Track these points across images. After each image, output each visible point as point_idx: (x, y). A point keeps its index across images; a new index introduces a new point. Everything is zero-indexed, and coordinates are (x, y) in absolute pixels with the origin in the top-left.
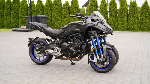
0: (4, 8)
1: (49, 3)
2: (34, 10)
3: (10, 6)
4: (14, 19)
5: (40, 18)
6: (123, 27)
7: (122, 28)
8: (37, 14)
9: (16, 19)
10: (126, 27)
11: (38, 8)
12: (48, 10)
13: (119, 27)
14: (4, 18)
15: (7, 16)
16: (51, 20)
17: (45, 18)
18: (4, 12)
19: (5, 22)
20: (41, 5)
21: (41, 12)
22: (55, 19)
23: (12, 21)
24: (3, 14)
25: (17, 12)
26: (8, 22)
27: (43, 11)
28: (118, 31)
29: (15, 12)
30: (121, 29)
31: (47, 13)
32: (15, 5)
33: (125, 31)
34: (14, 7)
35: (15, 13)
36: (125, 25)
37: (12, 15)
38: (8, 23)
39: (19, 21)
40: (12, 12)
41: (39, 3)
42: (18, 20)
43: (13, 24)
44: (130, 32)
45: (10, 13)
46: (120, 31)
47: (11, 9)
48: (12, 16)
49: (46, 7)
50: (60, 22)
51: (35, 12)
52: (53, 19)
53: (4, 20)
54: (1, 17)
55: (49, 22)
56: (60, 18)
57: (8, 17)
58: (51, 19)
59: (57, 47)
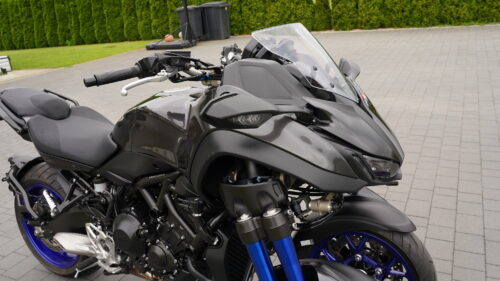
4: (156, 17)
5: (213, 11)
6: (428, 15)
7: (425, 19)
9: (162, 15)
10: (436, 14)
13: (416, 15)
14: (136, 16)
15: (142, 11)
16: (241, 12)
17: (224, 8)
19: (140, 24)
22: (250, 9)
23: (154, 23)
24: (132, 7)
26: (145, 24)
28: (413, 26)
30: (421, 22)
33: (434, 25)
35: (158, 2)
36: (433, 10)
37: (151, 7)
38: (147, 27)
39: (168, 20)
42: (166, 17)
43: (155, 28)
44: (447, 27)
45: (148, 3)
46: (418, 26)
48: (151, 11)
50: (261, 14)
52: (245, 9)
53: (137, 21)
55: (236, 18)
56: (260, 5)
57: (143, 13)
58: (241, 8)
59: (98, 229)
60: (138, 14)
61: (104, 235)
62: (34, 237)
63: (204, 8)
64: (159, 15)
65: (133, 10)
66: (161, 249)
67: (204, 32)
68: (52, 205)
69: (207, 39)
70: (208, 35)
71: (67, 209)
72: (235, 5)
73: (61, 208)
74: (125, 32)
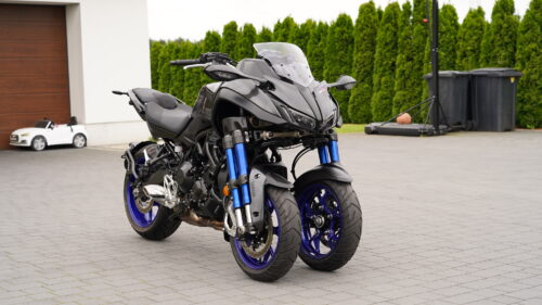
0: (373, 44)
1: (538, 15)
2: (479, 48)
3: (395, 34)
4: (403, 86)
8: (488, 62)
9: (413, 84)
11: (492, 38)
12: (533, 45)
14: (371, 83)
15: (381, 76)
17: (509, 78)
18: (373, 59)
19: (376, 97)
20: (505, 25)
21: (503, 53)
23: (397, 97)
24: (368, 68)
25: (415, 58)
26: (382, 98)
27: (511, 49)
29: (409, 59)
31: (528, 58)
32: (412, 29)
34: (407, 37)
35: (410, 63)
37: (397, 71)
38: (384, 102)
39: (420, 93)
40: (398, 57)
41: (499, 15)
42: (418, 89)
45: (394, 64)
47: (395, 46)
48: (397, 76)
49: (524, 32)
51: (482, 56)
53: (372, 92)
54: (363, 81)
55: (534, 98)
57: (383, 79)
59: (170, 177)
60: (375, 81)
61: (172, 182)
62: (132, 195)
63: (473, 76)
64: (409, 83)
65: (369, 74)
66: (200, 184)
67: (470, 116)
68: (147, 158)
69: (472, 129)
70: (475, 123)
71: (155, 163)
72: (533, 77)
73: (152, 161)
74: (350, 106)
